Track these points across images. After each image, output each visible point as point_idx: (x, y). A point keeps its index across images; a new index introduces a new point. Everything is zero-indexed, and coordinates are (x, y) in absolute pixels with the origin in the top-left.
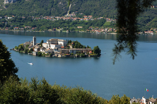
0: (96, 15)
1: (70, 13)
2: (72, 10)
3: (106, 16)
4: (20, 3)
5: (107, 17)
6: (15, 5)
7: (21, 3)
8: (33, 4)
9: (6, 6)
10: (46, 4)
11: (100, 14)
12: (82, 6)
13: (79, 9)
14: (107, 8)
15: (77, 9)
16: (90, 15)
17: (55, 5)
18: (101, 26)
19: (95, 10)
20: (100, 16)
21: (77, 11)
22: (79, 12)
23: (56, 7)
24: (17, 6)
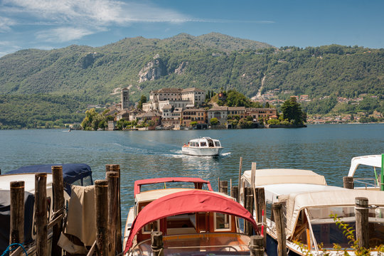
0: (315, 93)
1: (263, 93)
2: (266, 87)
3: (337, 93)
4: (167, 78)
5: (340, 94)
6: (159, 84)
7: (169, 79)
8: (191, 79)
9: (141, 86)
10: (217, 78)
11: (324, 91)
12: (287, 78)
13: (281, 84)
14: (340, 78)
15: (277, 84)
16: (303, 93)
17: (234, 78)
18: (327, 112)
19: (313, 84)
20: (324, 95)
21: (278, 87)
22: (281, 90)
23: (236, 83)
24: (163, 84)
